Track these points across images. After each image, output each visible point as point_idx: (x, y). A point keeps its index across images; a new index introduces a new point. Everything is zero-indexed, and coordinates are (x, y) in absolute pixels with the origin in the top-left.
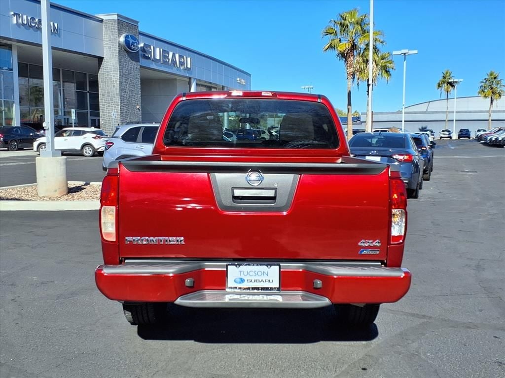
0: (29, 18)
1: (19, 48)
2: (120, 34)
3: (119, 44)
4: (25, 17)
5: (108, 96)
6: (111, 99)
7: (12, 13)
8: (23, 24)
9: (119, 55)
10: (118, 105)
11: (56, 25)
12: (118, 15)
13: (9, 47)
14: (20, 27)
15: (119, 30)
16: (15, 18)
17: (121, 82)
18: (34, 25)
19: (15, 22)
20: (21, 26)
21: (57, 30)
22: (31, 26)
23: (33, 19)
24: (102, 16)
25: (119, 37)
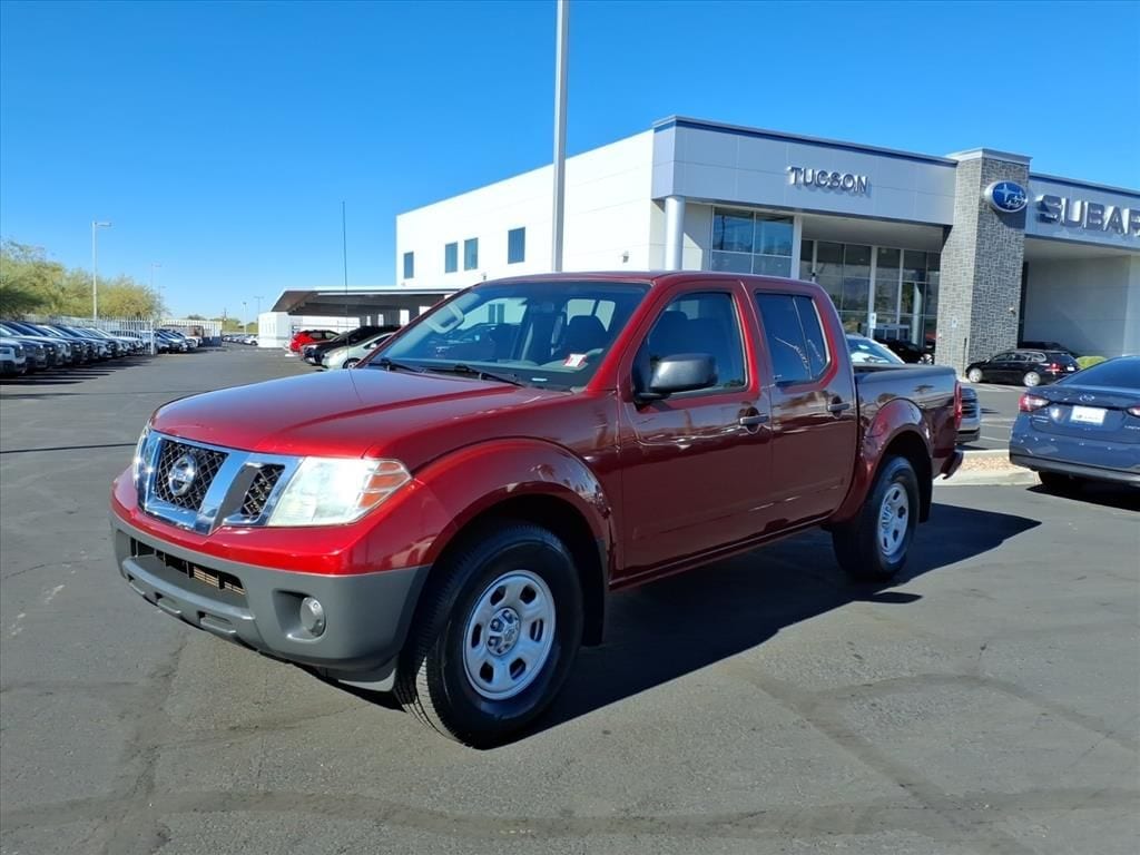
0: (817, 173)
1: (804, 220)
2: (984, 181)
3: (982, 200)
4: (810, 173)
5: (954, 290)
6: (958, 296)
7: (789, 168)
8: (806, 184)
9: (980, 219)
10: (967, 305)
11: (863, 179)
12: (985, 151)
13: (791, 219)
14: (799, 188)
15: (983, 177)
16: (793, 176)
17: (977, 266)
18: (823, 182)
19: (793, 181)
20: (804, 187)
21: (865, 188)
22: (819, 185)
23: (824, 174)
24: (954, 157)
25: (983, 187)
